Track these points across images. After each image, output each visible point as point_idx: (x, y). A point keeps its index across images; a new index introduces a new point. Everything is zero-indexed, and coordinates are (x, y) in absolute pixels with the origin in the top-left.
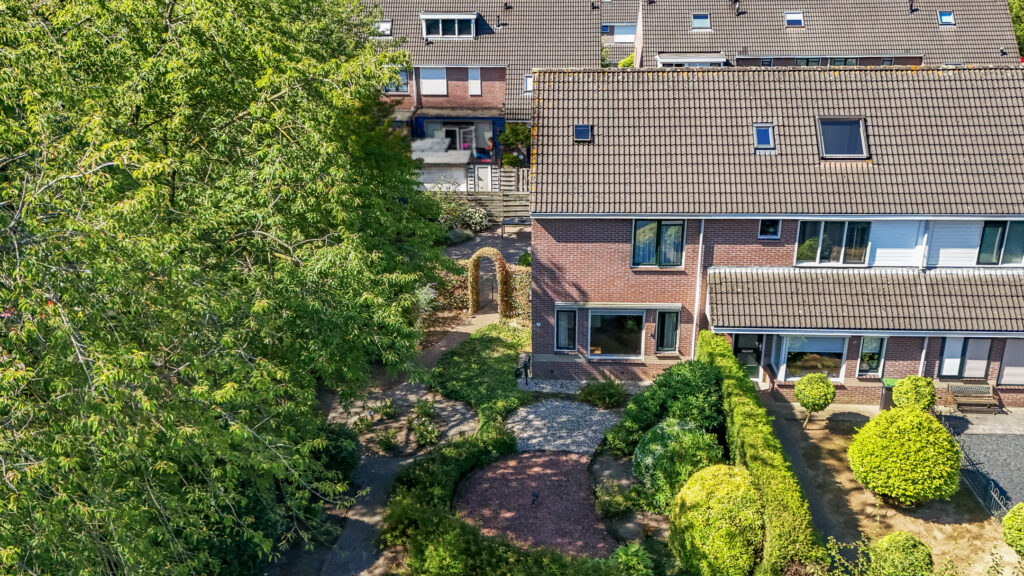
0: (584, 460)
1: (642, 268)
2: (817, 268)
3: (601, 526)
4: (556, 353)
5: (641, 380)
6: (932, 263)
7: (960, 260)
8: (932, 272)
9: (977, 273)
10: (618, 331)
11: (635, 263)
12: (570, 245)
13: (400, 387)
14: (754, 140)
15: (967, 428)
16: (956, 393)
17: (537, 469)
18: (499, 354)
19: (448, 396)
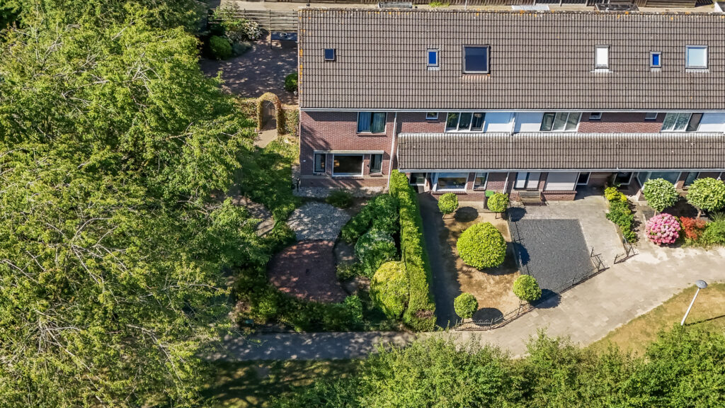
0: (330, 244)
1: (363, 133)
2: (456, 133)
3: (339, 284)
4: (315, 174)
5: (361, 186)
6: (517, 130)
7: (531, 129)
8: (517, 135)
9: (539, 136)
11: (359, 129)
12: (323, 122)
14: (427, 60)
15: (523, 216)
16: (524, 196)
17: (307, 251)
18: (281, 168)
19: (255, 200)
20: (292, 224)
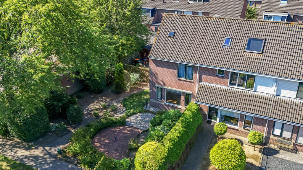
0: (141, 132)
1: (181, 79)
2: (236, 88)
3: (128, 151)
4: (156, 100)
6: (278, 94)
7: (289, 95)
8: (278, 97)
9: (295, 101)
11: (179, 76)
12: (160, 68)
14: (224, 42)
17: (126, 131)
18: (147, 97)
19: (124, 106)
20: (129, 119)
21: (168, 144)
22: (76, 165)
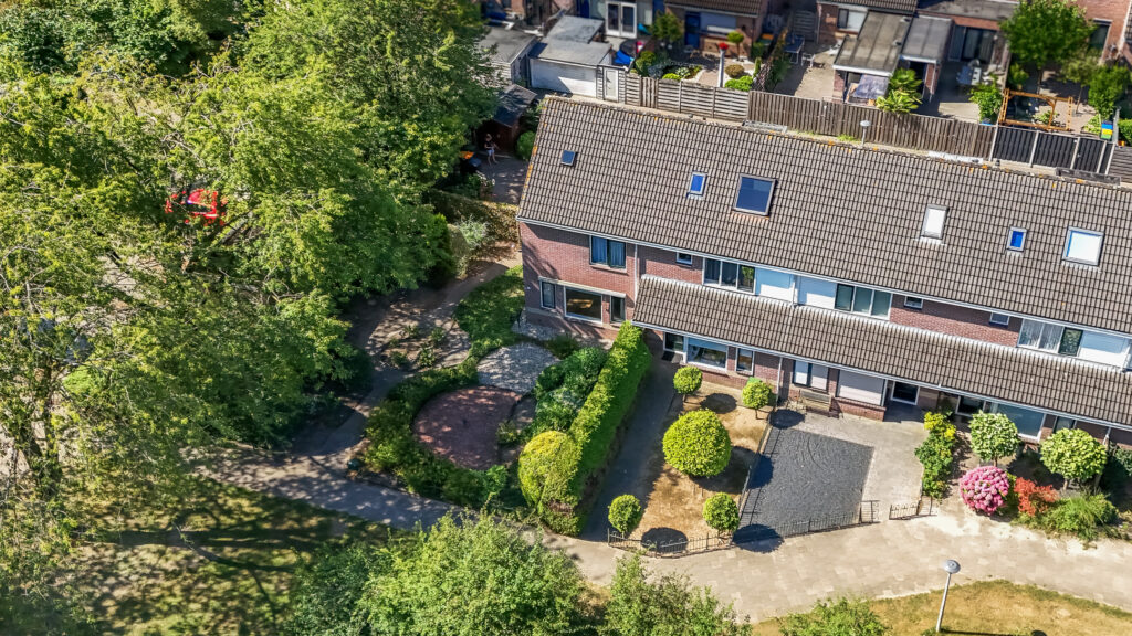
0: (517, 398)
1: (598, 265)
2: (717, 288)
3: (496, 448)
4: (543, 309)
5: (602, 338)
6: (801, 301)
7: (821, 303)
8: (801, 308)
9: (832, 315)
10: (585, 304)
11: (594, 260)
12: (547, 241)
13: (435, 311)
14: (689, 185)
15: (796, 423)
16: (806, 397)
17: (483, 400)
18: (515, 295)
19: (464, 327)
20: (485, 366)
21: (582, 435)
22: (396, 489)
